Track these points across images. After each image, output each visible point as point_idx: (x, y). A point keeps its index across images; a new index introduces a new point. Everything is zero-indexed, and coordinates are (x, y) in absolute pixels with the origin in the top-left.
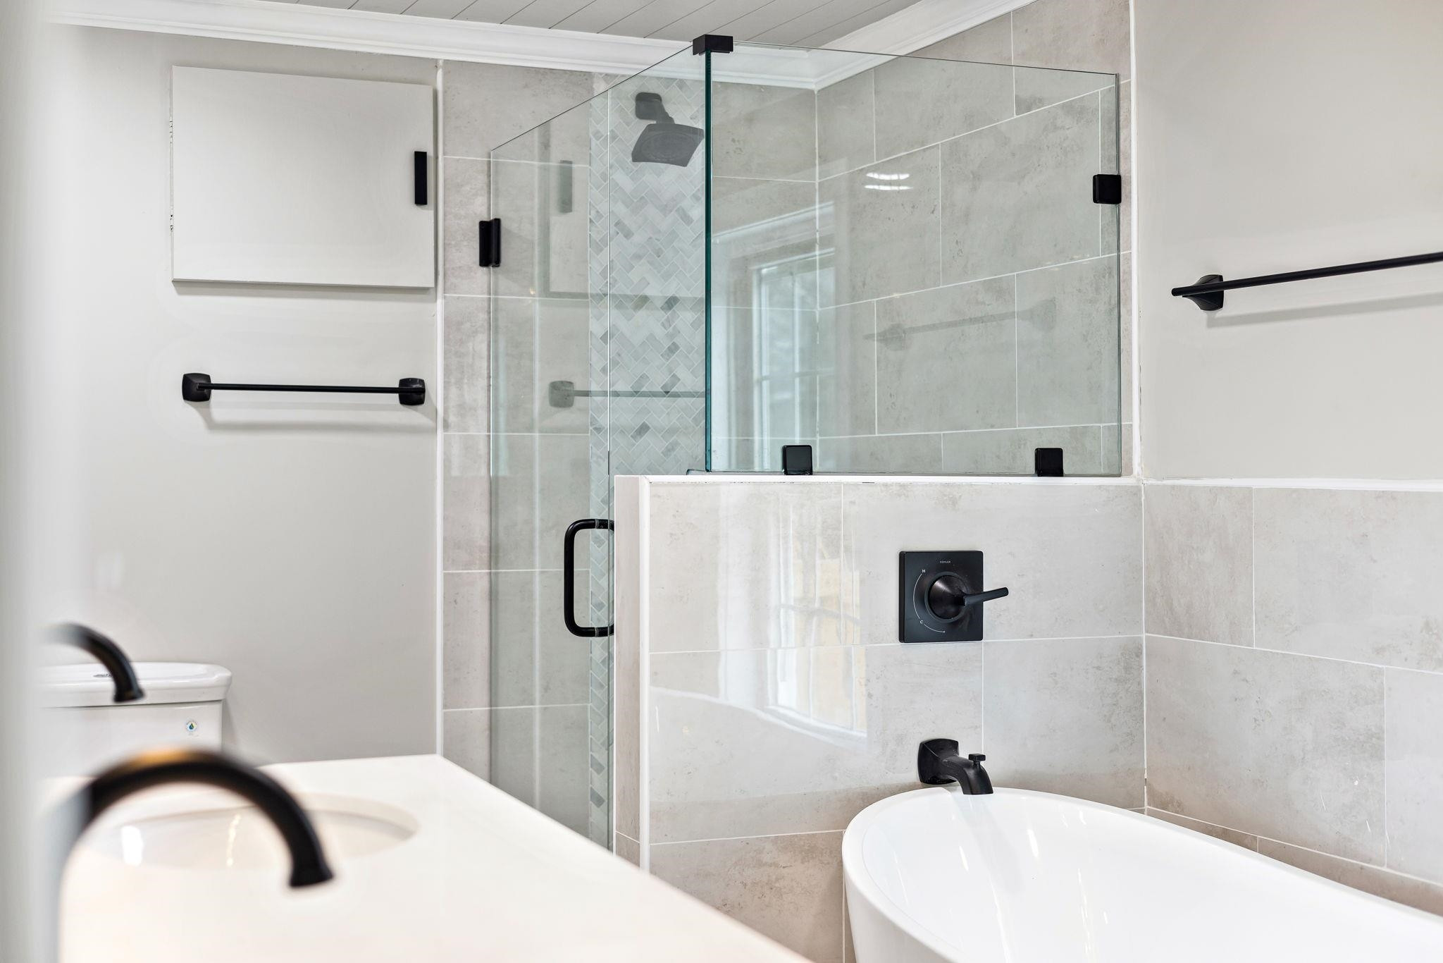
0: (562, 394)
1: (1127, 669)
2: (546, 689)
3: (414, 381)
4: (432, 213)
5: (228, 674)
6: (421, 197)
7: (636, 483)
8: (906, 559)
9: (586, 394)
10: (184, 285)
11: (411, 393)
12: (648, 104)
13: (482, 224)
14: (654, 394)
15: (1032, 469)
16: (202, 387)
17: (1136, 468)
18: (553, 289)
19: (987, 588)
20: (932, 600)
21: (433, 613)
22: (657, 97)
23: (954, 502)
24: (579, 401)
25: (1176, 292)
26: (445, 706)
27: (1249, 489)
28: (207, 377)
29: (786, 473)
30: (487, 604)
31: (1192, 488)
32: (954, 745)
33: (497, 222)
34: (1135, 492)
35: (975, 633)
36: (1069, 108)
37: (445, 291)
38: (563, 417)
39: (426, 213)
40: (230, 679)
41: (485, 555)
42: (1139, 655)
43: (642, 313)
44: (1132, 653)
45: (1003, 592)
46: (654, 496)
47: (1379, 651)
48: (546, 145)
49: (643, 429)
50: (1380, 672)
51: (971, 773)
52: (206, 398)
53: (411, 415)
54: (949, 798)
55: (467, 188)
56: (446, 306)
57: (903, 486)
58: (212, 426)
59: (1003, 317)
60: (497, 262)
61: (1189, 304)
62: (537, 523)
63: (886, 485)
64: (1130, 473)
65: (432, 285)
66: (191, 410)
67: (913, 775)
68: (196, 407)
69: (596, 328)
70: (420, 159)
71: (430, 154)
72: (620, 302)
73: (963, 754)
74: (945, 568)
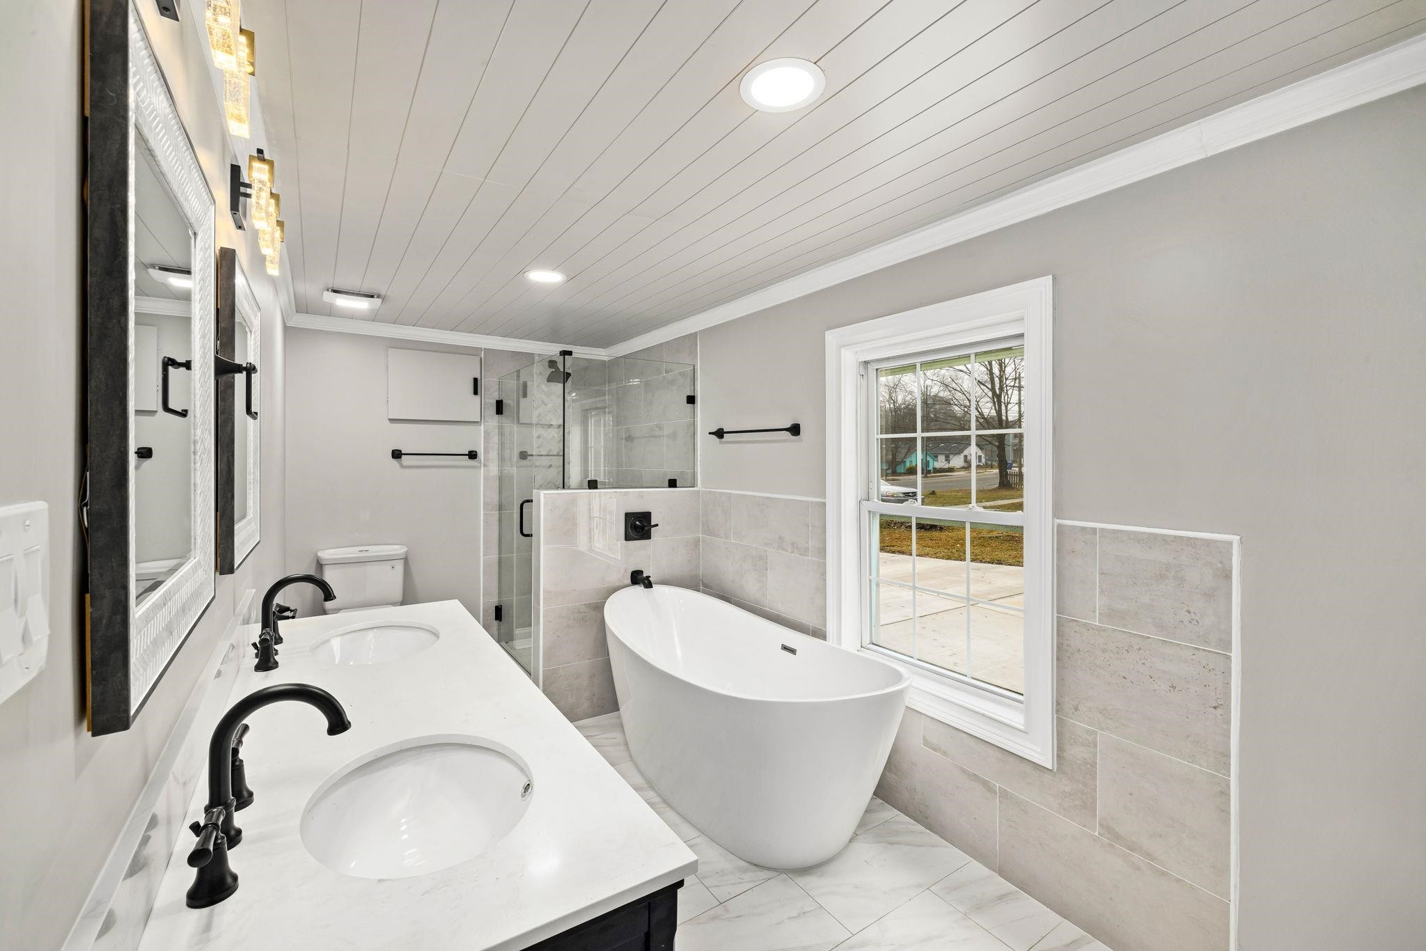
0: (523, 455)
1: (696, 546)
2: (518, 549)
3: (473, 451)
4: (479, 397)
5: (406, 549)
6: (476, 392)
7: (539, 493)
8: (627, 515)
9: (532, 455)
10: (392, 420)
11: (472, 455)
12: (552, 363)
13: (497, 401)
14: (554, 455)
15: (667, 485)
16: (398, 454)
17: (699, 485)
18: (521, 422)
19: (652, 524)
20: (635, 527)
21: (480, 526)
22: (556, 362)
23: (642, 496)
24: (529, 458)
25: (710, 433)
26: (484, 556)
27: (731, 493)
28: (401, 451)
29: (589, 489)
30: (498, 523)
31: (715, 492)
32: (641, 572)
33: (502, 401)
34: (699, 492)
35: (649, 537)
36: (680, 373)
37: (484, 422)
38: (524, 462)
39: (478, 397)
40: (407, 551)
41: (498, 507)
42: (699, 541)
43: (550, 430)
44: (696, 543)
45: (657, 525)
46: (545, 498)
47: (766, 544)
48: (518, 376)
49: (550, 466)
50: (766, 550)
51: (646, 582)
52: (400, 457)
53: (472, 462)
54: (639, 589)
55: (492, 389)
56: (484, 427)
57: (626, 492)
58: (402, 466)
59: (660, 436)
60: (502, 414)
61: (714, 437)
62: (515, 496)
63: (621, 492)
64: (697, 486)
65: (479, 420)
66: (395, 462)
67: (629, 581)
68: (397, 461)
69: (535, 434)
70: (476, 380)
71: (479, 378)
72: (543, 426)
73: (645, 575)
74: (640, 517)
